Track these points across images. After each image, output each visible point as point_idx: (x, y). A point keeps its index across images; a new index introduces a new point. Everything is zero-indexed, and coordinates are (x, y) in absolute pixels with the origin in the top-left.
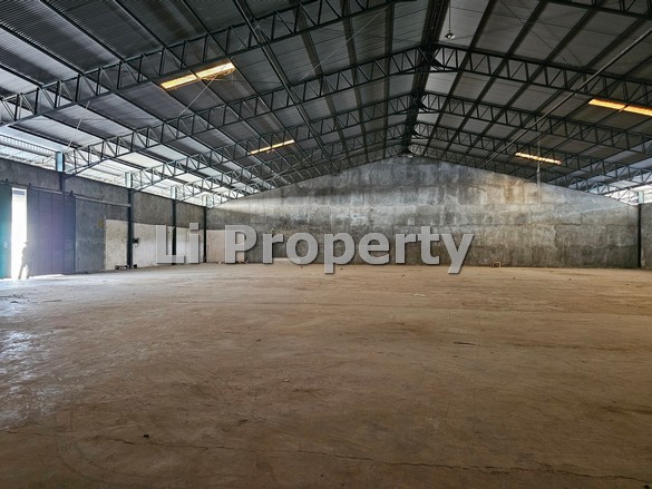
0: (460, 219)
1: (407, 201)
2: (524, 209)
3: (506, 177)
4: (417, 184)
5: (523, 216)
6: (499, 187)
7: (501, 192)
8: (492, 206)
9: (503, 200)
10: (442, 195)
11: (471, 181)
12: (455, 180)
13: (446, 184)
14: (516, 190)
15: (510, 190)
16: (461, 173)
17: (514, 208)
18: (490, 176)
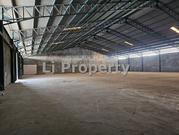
0: (90, 62)
1: (80, 58)
2: (101, 60)
3: (98, 53)
4: (82, 54)
5: (101, 61)
6: (97, 55)
7: (97, 56)
8: (96, 59)
9: (98, 58)
10: (87, 56)
11: (92, 54)
12: (89, 53)
13: (87, 54)
14: (100, 56)
15: (99, 56)
16: (90, 52)
17: (100, 60)
18: (95, 53)
